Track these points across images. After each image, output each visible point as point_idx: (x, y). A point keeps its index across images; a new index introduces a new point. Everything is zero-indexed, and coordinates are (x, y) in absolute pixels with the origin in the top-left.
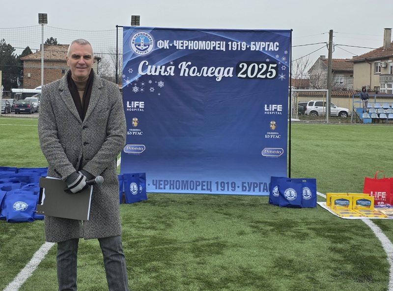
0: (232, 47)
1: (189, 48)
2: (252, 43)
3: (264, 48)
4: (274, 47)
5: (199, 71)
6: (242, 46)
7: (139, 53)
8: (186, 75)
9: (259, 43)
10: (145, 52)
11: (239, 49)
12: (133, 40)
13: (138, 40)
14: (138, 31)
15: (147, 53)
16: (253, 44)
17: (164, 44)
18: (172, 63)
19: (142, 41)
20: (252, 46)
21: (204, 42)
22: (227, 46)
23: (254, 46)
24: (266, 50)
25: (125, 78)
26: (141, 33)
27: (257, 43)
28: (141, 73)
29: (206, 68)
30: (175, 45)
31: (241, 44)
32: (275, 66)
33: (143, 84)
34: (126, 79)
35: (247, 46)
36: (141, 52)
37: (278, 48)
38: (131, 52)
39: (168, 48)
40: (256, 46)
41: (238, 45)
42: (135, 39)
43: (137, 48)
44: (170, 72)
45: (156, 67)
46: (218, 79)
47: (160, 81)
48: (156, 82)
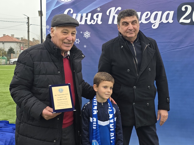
7: (64, 1)
8: (115, 22)
18: (99, 9)
29: (139, 13)
44: (97, 20)
45: (81, 15)
46: (154, 26)
47: (85, 31)
48: (81, 32)
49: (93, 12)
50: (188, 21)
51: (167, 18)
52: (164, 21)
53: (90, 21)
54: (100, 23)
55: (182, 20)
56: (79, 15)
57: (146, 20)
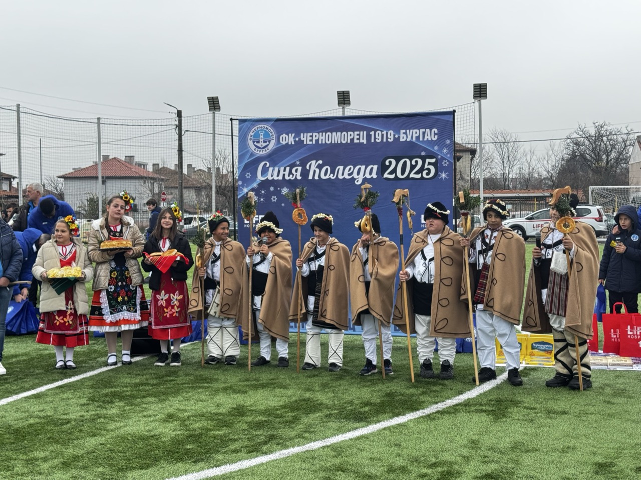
0: (375, 138)
1: (320, 142)
2: (402, 131)
3: (418, 138)
4: (431, 135)
5: (333, 172)
6: (389, 136)
7: (258, 152)
8: (316, 178)
9: (411, 131)
10: (266, 151)
11: (385, 140)
12: (251, 136)
13: (257, 135)
14: (257, 123)
15: (268, 151)
16: (404, 133)
17: (288, 139)
18: (298, 163)
19: (261, 137)
20: (402, 135)
21: (339, 133)
22: (369, 137)
23: (405, 136)
24: (421, 139)
25: (241, 185)
26: (260, 126)
27: (408, 131)
28: (260, 178)
29: (341, 168)
30: (302, 139)
31: (387, 133)
32: (433, 160)
33: (263, 192)
34: (243, 186)
35: (394, 135)
36: (260, 151)
37: (436, 136)
38: (248, 151)
39: (293, 143)
40: (407, 135)
41: (383, 135)
42: (253, 134)
43: (255, 145)
44: (296, 175)
45: (278, 169)
46: (357, 181)
47: (283, 188)
48: (279, 189)
49: (292, 166)
50: (393, 176)
51: (371, 173)
52: (368, 176)
53: (289, 176)
54: (299, 178)
55: (386, 175)
56: (276, 169)
57: (349, 175)
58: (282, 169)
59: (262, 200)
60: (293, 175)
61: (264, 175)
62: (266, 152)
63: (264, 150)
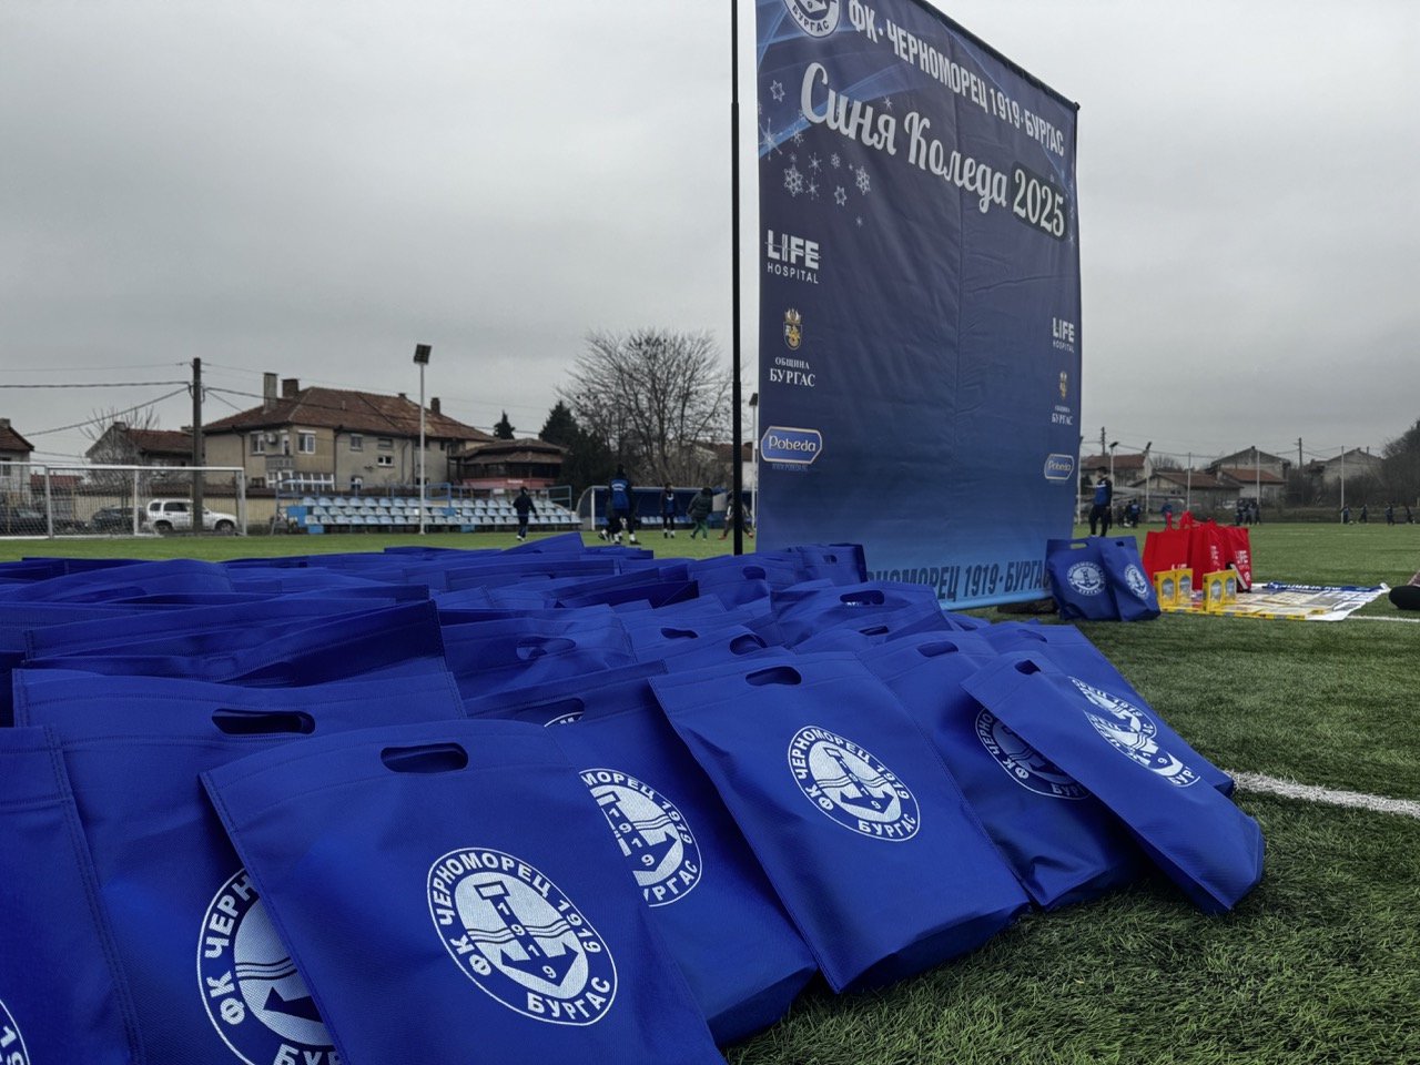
0: (999, 107)
1: (921, 67)
3: (1045, 139)
5: (946, 161)
6: (1014, 114)
7: (802, 24)
8: (922, 163)
10: (820, 27)
15: (827, 32)
17: (866, 20)
18: (888, 103)
21: (948, 62)
22: (989, 98)
24: (1048, 144)
28: (808, 111)
29: (959, 157)
32: (1062, 201)
33: (815, 163)
36: (807, 22)
37: (1063, 149)
38: (778, 6)
39: (874, 39)
44: (886, 139)
45: (848, 103)
46: (982, 204)
48: (850, 167)
50: (1023, 213)
51: (999, 192)
52: (995, 197)
53: (871, 136)
54: (891, 150)
55: (1016, 208)
57: (971, 181)
58: (857, 105)
59: (813, 189)
60: (880, 135)
61: (817, 109)
62: (820, 34)
63: (816, 22)
